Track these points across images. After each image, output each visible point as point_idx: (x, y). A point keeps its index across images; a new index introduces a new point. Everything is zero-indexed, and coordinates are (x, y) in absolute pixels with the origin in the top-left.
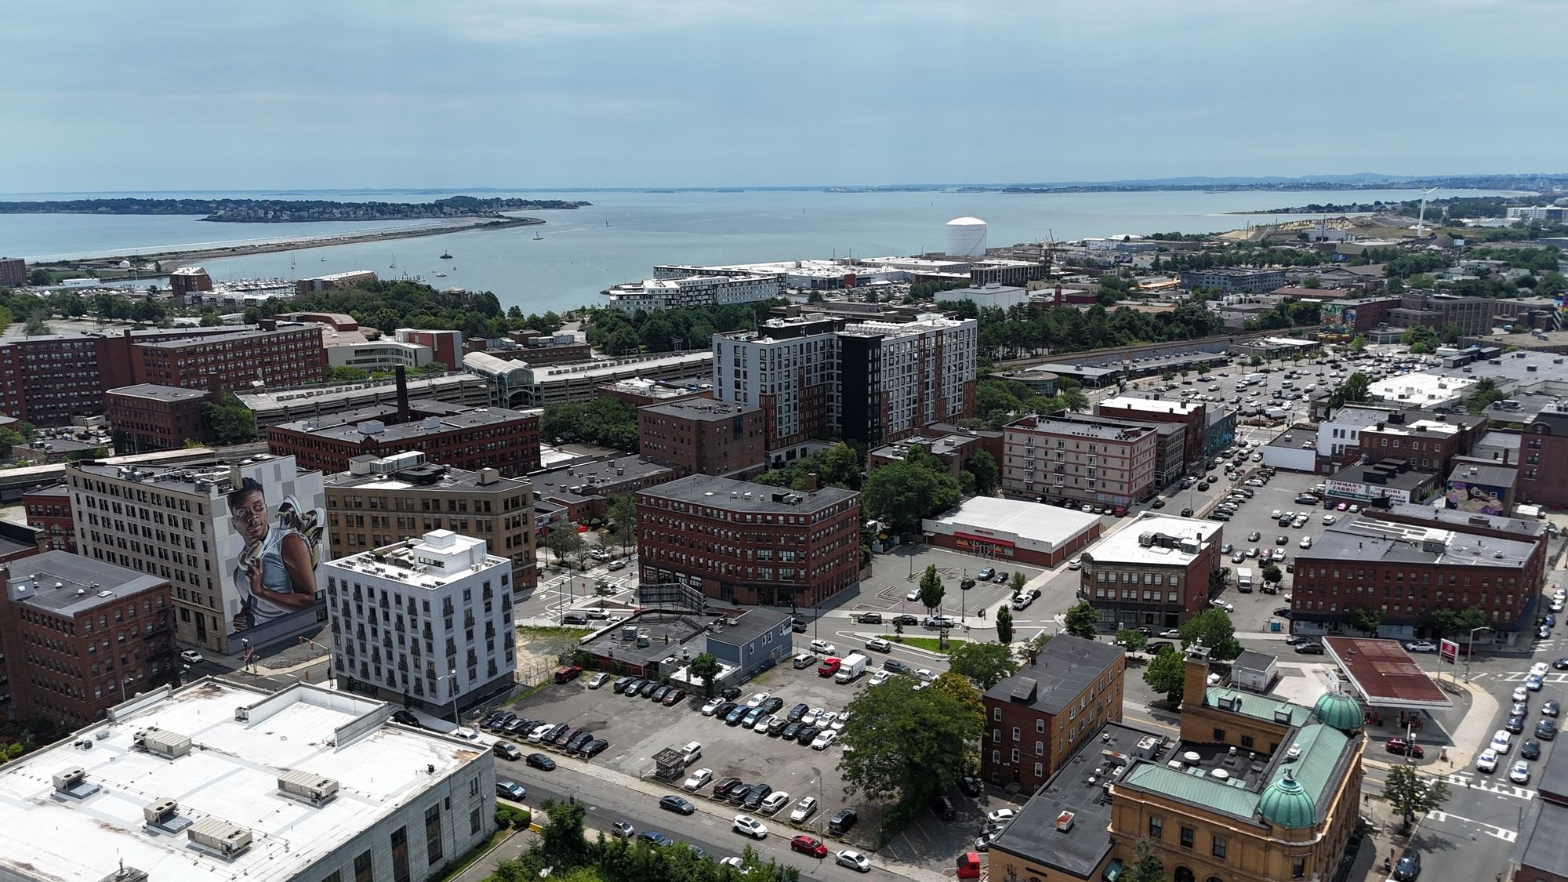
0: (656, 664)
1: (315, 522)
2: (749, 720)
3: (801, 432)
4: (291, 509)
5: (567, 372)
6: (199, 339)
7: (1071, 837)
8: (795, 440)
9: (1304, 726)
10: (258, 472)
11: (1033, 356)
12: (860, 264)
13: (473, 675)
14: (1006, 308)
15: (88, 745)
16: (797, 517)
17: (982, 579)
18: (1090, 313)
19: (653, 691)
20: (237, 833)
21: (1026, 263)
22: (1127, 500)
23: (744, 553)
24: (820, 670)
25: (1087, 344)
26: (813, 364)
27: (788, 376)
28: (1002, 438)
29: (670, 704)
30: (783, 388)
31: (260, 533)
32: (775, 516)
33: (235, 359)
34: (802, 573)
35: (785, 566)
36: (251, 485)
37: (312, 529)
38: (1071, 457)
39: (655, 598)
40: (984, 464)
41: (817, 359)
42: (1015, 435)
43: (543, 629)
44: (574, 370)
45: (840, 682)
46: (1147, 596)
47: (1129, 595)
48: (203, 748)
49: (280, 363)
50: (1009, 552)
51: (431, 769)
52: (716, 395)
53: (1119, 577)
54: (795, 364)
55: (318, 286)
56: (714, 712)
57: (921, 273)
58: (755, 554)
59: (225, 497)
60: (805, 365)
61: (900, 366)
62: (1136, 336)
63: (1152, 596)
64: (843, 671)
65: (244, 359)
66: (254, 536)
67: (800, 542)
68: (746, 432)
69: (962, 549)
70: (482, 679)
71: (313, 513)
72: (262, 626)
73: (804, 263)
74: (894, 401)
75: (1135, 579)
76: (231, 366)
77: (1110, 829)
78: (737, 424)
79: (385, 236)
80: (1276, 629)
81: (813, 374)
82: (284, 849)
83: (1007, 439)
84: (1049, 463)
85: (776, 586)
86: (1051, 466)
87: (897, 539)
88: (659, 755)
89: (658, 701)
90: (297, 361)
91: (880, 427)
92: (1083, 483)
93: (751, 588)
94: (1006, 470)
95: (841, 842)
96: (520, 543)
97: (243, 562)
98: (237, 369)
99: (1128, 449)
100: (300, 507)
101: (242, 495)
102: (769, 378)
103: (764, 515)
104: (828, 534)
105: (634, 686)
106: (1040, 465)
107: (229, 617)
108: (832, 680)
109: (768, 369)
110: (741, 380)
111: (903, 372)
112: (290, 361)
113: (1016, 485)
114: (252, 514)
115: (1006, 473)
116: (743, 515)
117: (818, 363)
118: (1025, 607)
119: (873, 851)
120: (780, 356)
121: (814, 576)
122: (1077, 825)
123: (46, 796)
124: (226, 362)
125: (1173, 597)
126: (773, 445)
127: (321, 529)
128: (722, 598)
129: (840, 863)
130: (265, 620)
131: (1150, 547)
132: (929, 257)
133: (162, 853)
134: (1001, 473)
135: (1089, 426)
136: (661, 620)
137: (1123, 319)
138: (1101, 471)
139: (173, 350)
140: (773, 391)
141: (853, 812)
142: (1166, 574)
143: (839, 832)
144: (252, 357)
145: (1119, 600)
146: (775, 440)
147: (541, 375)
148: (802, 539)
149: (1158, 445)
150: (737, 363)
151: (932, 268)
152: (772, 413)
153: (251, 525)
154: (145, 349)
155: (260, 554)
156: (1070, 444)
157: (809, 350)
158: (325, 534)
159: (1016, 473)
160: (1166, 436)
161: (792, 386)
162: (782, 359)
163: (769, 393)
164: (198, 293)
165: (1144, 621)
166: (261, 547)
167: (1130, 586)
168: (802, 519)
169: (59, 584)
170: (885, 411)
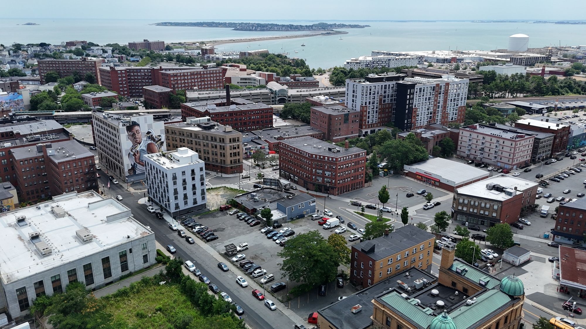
0: (256, 209)
1: (160, 140)
2: (275, 238)
3: (379, 123)
4: (151, 134)
5: (304, 91)
6: (180, 71)
7: (355, 317)
8: (375, 125)
9: (492, 289)
10: (138, 119)
11: (514, 97)
12: (462, 53)
13: (186, 203)
14: (510, 75)
15: (39, 208)
16: (332, 158)
17: (418, 194)
18: (550, 79)
19: (248, 219)
20: (47, 249)
21: (539, 55)
22: (510, 167)
23: (312, 170)
24: (319, 222)
25: (543, 93)
26: (387, 94)
27: (374, 99)
28: (459, 133)
29: (251, 226)
30: (371, 103)
31: (138, 141)
32: (324, 157)
33: (191, 79)
34: (333, 181)
35: (327, 177)
36: (135, 124)
37: (159, 142)
38: (487, 145)
39: (269, 183)
40: (448, 143)
41: (390, 92)
42: (464, 132)
43: (232, 189)
44: (307, 91)
45: (325, 229)
46: (482, 212)
47: (473, 210)
48: (70, 215)
49: (207, 81)
50: (437, 184)
51: (129, 237)
52: (346, 105)
53: (469, 202)
54: (378, 93)
55: (247, 54)
56: (265, 232)
57: (488, 58)
58: (316, 171)
59: (125, 127)
60: (383, 94)
61: (424, 97)
62: (571, 91)
63: (484, 212)
64: (327, 224)
65: (194, 78)
66: (136, 142)
67: (333, 169)
68: (350, 120)
69: (418, 179)
70: (190, 205)
71: (160, 136)
72: (139, 175)
73: (436, 52)
74: (420, 112)
75: (477, 204)
76: (190, 81)
77: (372, 317)
78: (346, 117)
79: (287, 37)
80: (547, 237)
81: (386, 99)
82: (60, 257)
83: (461, 134)
84: (478, 146)
85: (323, 185)
86: (479, 147)
87: (392, 172)
88: (228, 246)
89: (248, 224)
90: (213, 81)
91: (411, 123)
92: (492, 157)
93: (314, 185)
94: (459, 147)
95: (273, 296)
96: (236, 155)
97: (132, 151)
98: (192, 82)
99: (514, 143)
100: (155, 134)
101: (131, 127)
102: (364, 98)
103: (320, 156)
104: (347, 167)
105: (243, 217)
106: (474, 146)
107: (126, 170)
108: (322, 227)
109: (365, 95)
110: (355, 99)
111: (426, 100)
112: (211, 80)
113: (462, 154)
114: (135, 134)
115: (459, 149)
116: (312, 155)
117: (390, 94)
118: (428, 209)
119: (282, 302)
120: (370, 90)
121: (339, 183)
122: (363, 312)
123: (13, 224)
124: (188, 79)
125: (494, 215)
126: (364, 127)
127: (163, 142)
128: (304, 187)
129: (265, 305)
130: (140, 172)
131: (491, 190)
132: (499, 51)
133: (26, 250)
134: (456, 148)
135: (502, 131)
136: (270, 193)
137: (566, 83)
138: (500, 152)
139: (170, 74)
140: (366, 104)
141: (284, 284)
142: (492, 204)
143: (275, 291)
144: (197, 78)
145: (468, 212)
146: (365, 125)
147: (292, 92)
148: (334, 167)
149: (534, 143)
150: (354, 92)
151: (494, 56)
152: (365, 113)
153: (135, 138)
154: (162, 73)
155: (138, 148)
156: (488, 139)
157: (385, 88)
158: (165, 144)
159: (463, 149)
160: (540, 139)
161: (375, 103)
162: (372, 91)
163: (364, 105)
164: (208, 55)
165: (480, 223)
166: (139, 146)
167: (474, 207)
168: (334, 159)
169: (64, 152)
170: (414, 116)
